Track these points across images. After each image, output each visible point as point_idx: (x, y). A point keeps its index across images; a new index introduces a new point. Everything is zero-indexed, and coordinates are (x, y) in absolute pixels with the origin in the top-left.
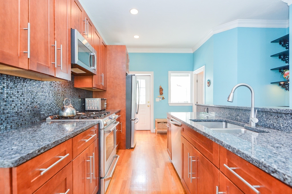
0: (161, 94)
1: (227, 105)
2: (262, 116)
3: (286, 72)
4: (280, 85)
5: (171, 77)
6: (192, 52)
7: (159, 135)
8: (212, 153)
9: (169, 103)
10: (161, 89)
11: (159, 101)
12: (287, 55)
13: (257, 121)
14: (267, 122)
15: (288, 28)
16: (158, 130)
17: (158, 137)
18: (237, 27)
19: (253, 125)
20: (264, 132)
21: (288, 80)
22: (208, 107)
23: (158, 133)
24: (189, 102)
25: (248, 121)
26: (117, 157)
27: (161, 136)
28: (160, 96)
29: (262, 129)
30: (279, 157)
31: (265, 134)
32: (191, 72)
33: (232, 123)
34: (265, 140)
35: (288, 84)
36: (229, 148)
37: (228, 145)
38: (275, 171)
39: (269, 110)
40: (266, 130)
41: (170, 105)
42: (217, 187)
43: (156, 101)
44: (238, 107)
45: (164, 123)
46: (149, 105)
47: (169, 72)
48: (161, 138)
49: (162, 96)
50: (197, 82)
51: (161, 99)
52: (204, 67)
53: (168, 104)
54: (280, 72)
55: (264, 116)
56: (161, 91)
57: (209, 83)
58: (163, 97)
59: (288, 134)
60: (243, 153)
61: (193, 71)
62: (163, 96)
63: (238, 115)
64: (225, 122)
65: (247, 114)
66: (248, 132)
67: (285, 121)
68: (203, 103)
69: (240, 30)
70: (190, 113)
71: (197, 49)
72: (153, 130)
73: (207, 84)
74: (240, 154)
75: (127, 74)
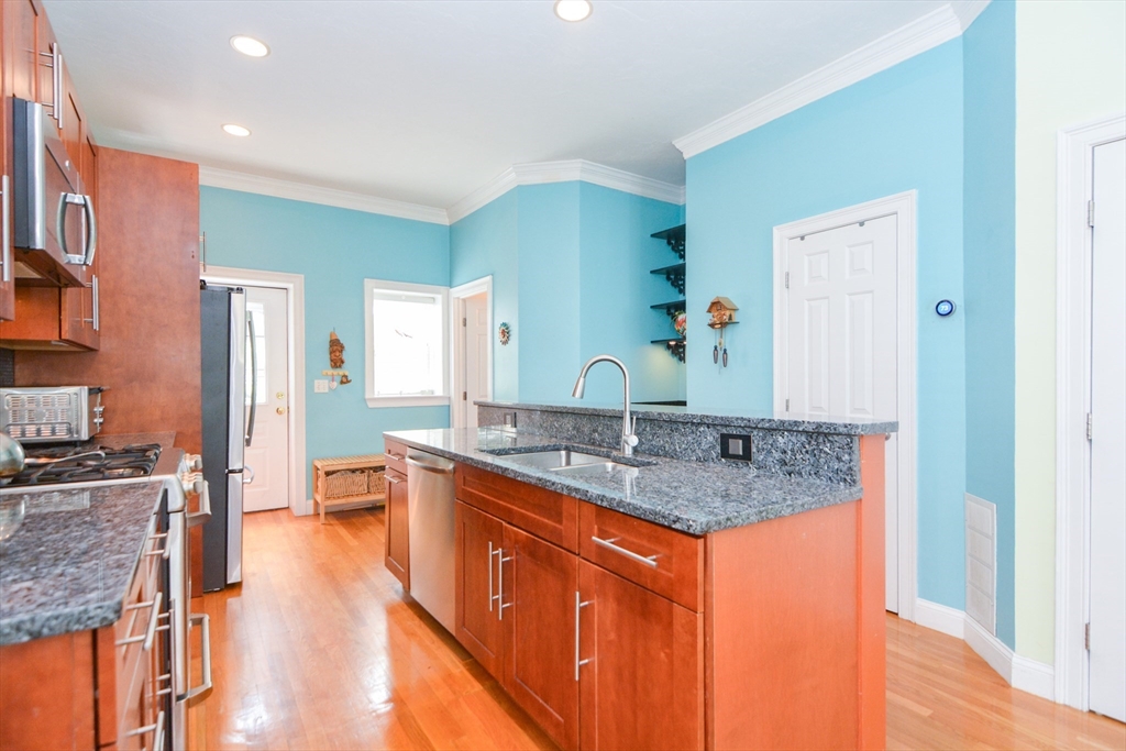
0: (337, 363)
1: (568, 406)
2: (644, 430)
3: (681, 317)
4: (669, 347)
5: (375, 301)
6: (446, 222)
7: (334, 522)
8: (560, 522)
9: (367, 397)
10: (336, 347)
11: (327, 391)
12: (680, 275)
13: (634, 441)
14: (654, 443)
15: (685, 205)
16: (329, 503)
17: (328, 527)
18: (578, 179)
19: (628, 452)
20: (649, 464)
21: (684, 338)
22: (516, 411)
23: (326, 514)
24: (439, 392)
25: (617, 442)
26: (199, 622)
27: (342, 524)
28: (331, 371)
29: (645, 459)
30: (680, 501)
31: (653, 468)
32: (443, 289)
33: (582, 451)
34: (656, 479)
35: (684, 347)
36: (602, 501)
37: (599, 496)
38: (678, 520)
39: (657, 417)
40: (653, 459)
41: (370, 405)
42: (578, 593)
43: (316, 391)
44: (595, 410)
45: (350, 474)
46: (283, 408)
47: (368, 283)
48: (342, 531)
49: (341, 372)
50: (465, 325)
51: (335, 384)
52: (489, 278)
53: (365, 400)
54: (669, 314)
55: (648, 429)
56: (338, 354)
57: (506, 332)
58: (346, 377)
59: (688, 464)
60: (629, 504)
61: (451, 285)
62: (346, 370)
63: (595, 431)
64: (565, 449)
65: (615, 426)
66: (621, 467)
67: (683, 439)
68: (486, 396)
69: (586, 188)
70: (441, 430)
71: (466, 215)
72: (303, 506)
73: (498, 336)
74: (623, 507)
75: (203, 285)
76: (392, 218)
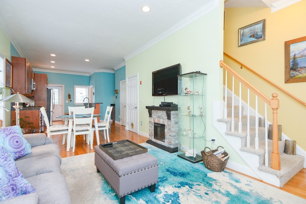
0: (69, 98)
5: (76, 88)
10: (69, 96)
18: (103, 72)
41: (75, 105)
43: (66, 102)
46: (61, 105)
51: (69, 101)
52: (92, 85)
57: (94, 94)
61: (89, 86)
62: (71, 99)
75: (47, 88)
76: (78, 75)
